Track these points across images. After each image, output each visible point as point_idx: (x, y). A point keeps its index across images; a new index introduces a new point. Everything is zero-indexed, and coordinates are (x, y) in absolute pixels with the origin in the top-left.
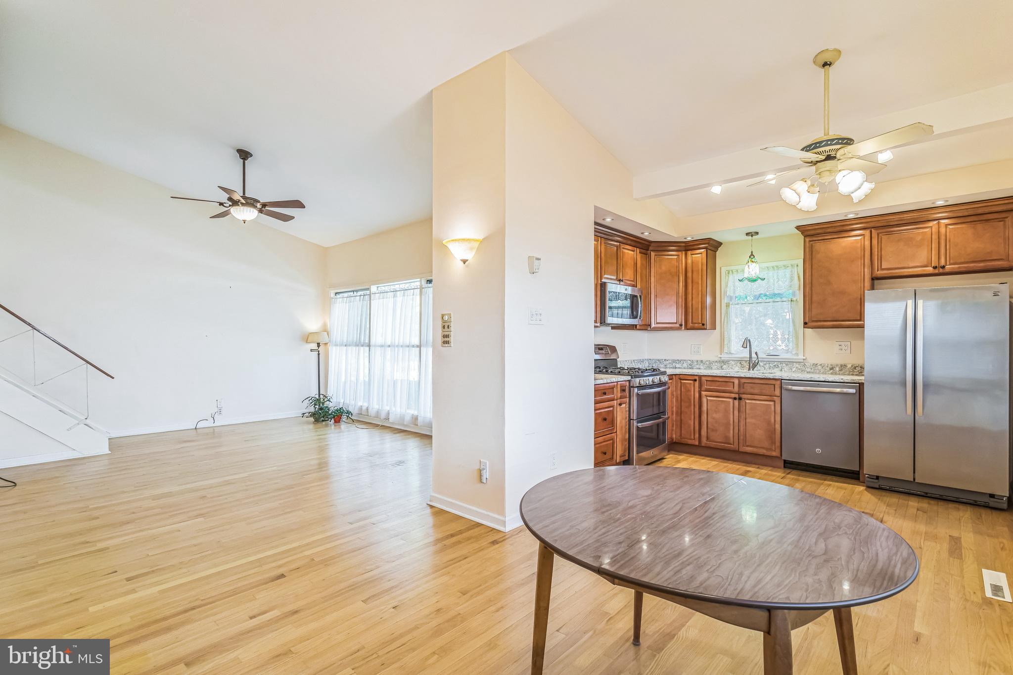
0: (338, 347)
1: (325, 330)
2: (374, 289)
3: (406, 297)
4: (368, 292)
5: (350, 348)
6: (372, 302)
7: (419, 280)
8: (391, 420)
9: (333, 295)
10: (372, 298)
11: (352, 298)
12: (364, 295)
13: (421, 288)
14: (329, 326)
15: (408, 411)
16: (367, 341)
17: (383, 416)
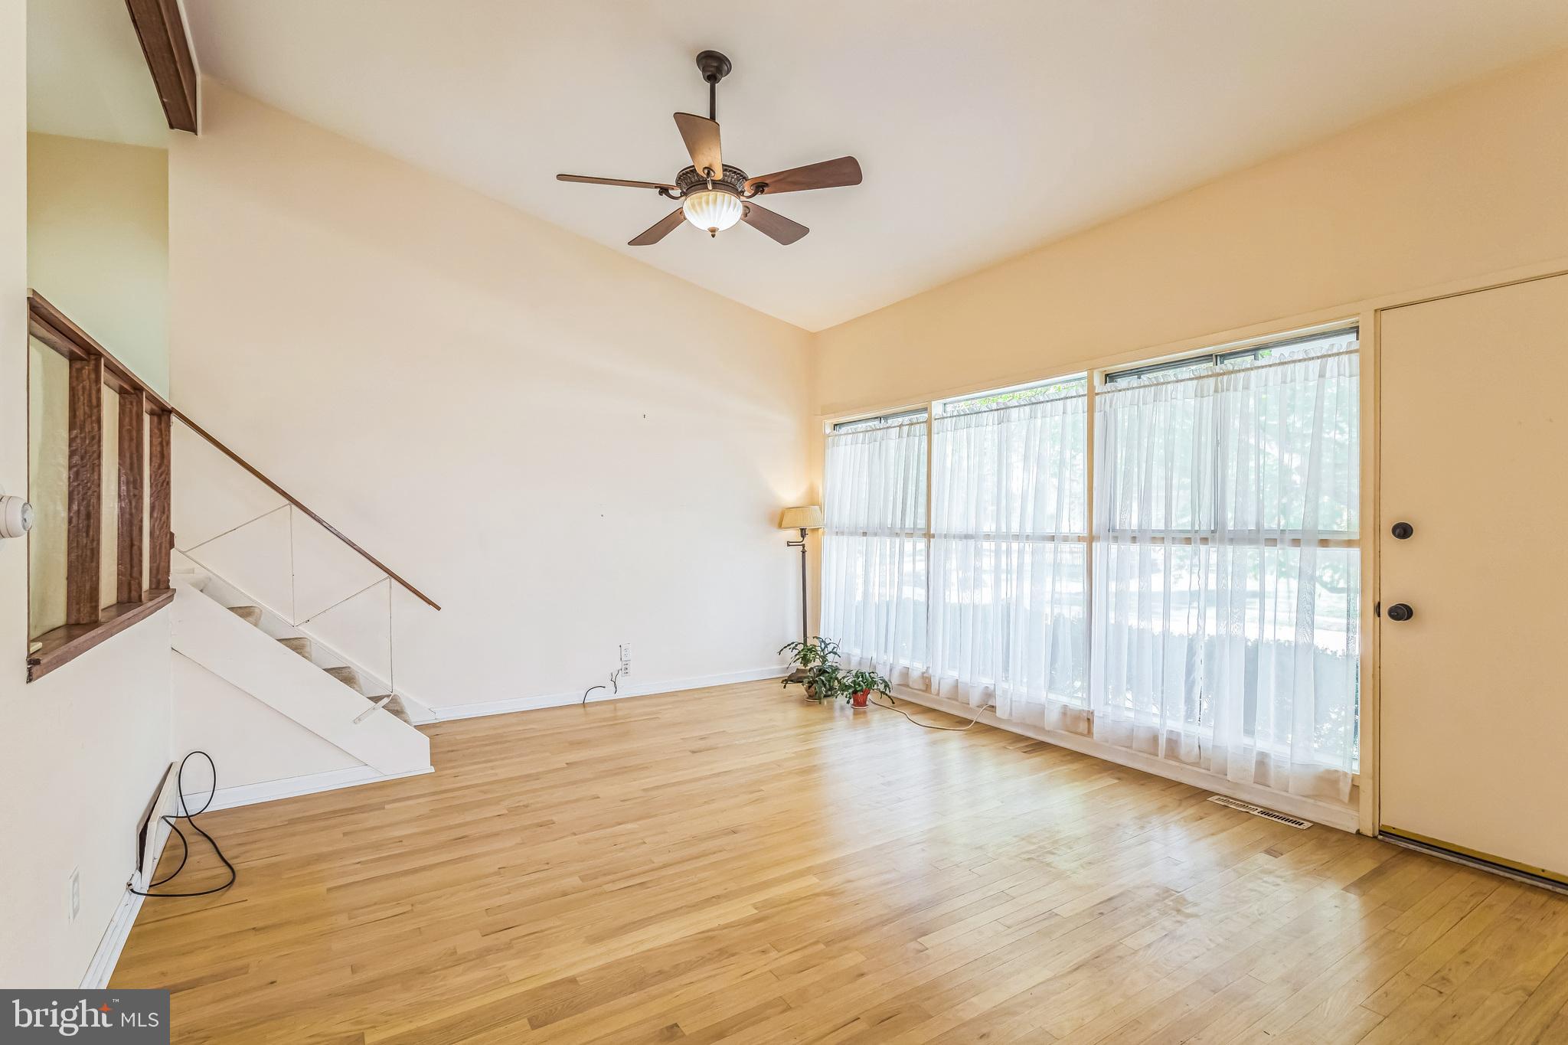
0: (845, 538)
1: (813, 500)
2: (937, 408)
3: (1039, 421)
4: (924, 416)
5: (875, 541)
6: (935, 437)
7: (1085, 374)
8: (999, 713)
9: (828, 430)
10: (935, 429)
11: (879, 432)
12: (911, 424)
13: (1092, 394)
14: (821, 495)
15: (1052, 696)
16: (921, 523)
17: (975, 699)
